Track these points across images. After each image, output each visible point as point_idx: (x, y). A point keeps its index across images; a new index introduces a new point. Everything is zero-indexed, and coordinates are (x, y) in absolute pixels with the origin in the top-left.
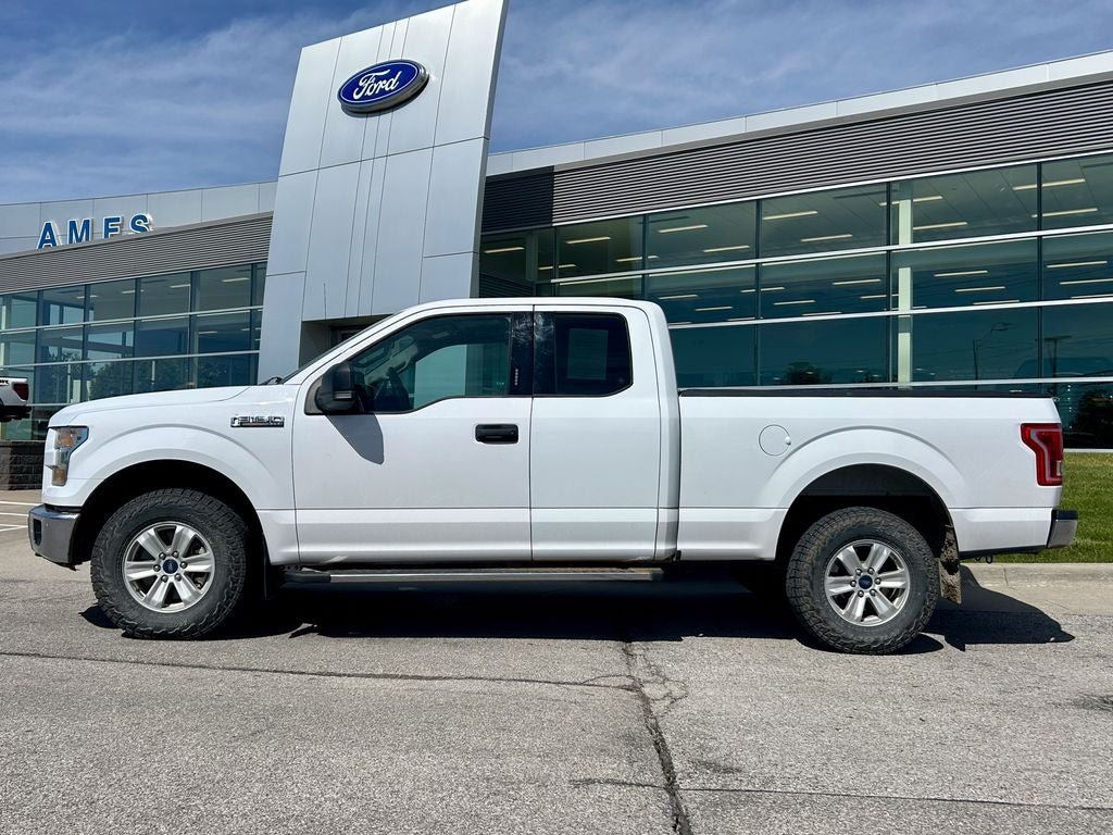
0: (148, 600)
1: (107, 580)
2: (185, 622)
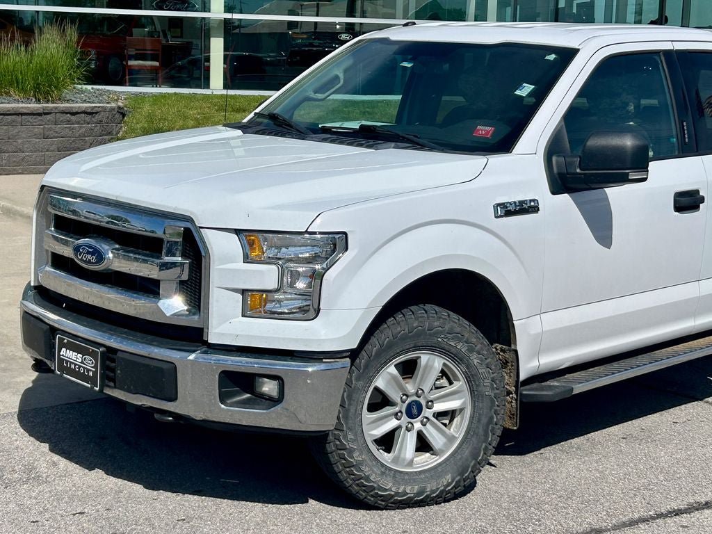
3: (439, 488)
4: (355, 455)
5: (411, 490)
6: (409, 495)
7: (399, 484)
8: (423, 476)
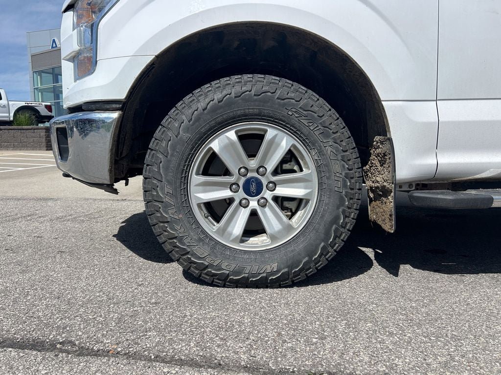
0: (223, 232)
1: (167, 199)
2: (275, 266)
3: (260, 274)
4: (170, 212)
5: (227, 267)
6: (224, 271)
7: (216, 257)
8: (246, 256)
